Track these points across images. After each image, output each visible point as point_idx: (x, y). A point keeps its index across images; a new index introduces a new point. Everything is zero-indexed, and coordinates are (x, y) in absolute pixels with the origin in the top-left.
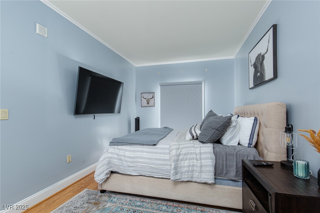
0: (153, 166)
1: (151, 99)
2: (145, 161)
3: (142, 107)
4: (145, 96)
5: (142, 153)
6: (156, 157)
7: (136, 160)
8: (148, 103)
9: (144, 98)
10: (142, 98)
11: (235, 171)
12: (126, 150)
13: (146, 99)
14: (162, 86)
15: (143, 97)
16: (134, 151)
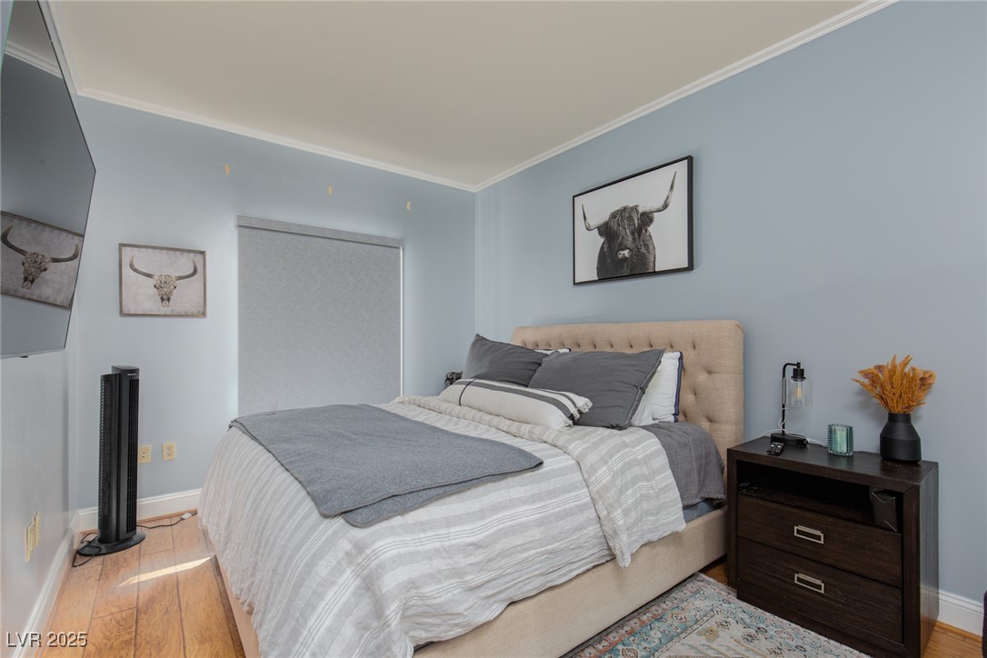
0: (557, 544)
1: (180, 278)
2: (530, 539)
3: (122, 314)
4: (144, 260)
5: (512, 511)
6: (556, 510)
7: (499, 546)
8: (165, 299)
9: (136, 270)
10: (127, 270)
11: (697, 483)
12: (448, 522)
13: (149, 276)
14: (245, 227)
15: (132, 266)
16: (482, 514)
